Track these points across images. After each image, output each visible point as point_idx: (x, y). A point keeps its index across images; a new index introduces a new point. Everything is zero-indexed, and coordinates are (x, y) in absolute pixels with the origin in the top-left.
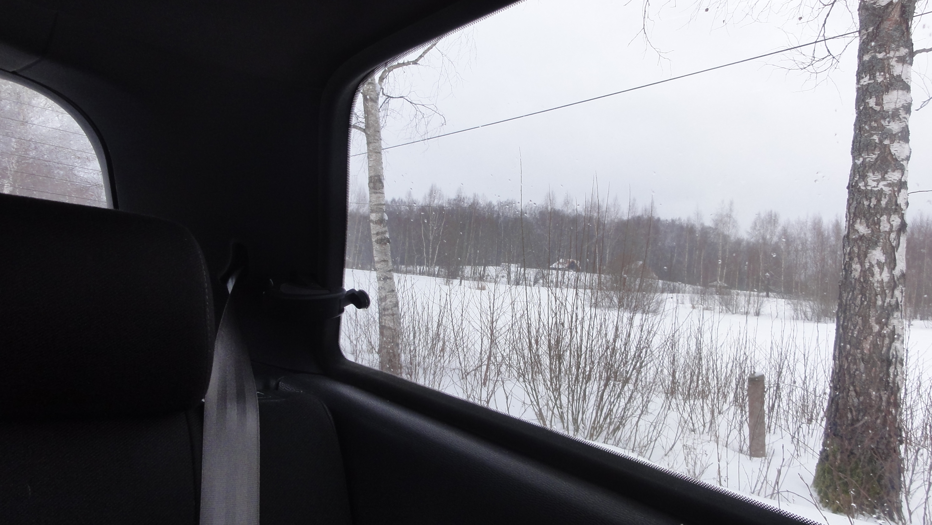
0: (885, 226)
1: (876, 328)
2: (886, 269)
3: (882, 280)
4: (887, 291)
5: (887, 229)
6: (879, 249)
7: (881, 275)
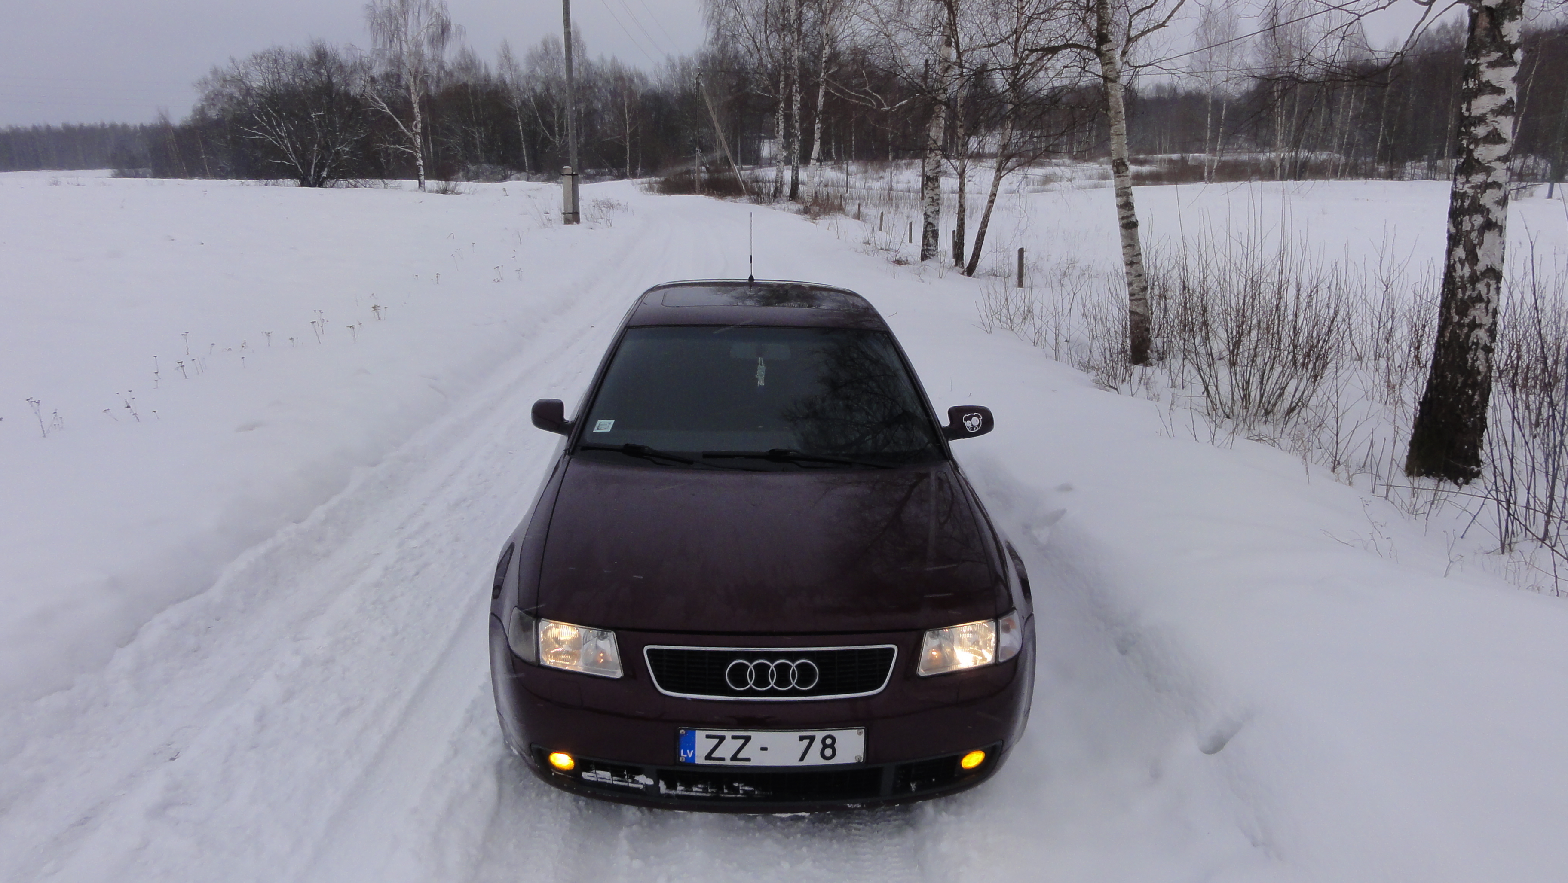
0: (1466, 226)
1: (1456, 318)
2: (1467, 265)
3: (1463, 275)
4: (1468, 285)
5: (1469, 229)
6: (1461, 246)
7: (1462, 270)
